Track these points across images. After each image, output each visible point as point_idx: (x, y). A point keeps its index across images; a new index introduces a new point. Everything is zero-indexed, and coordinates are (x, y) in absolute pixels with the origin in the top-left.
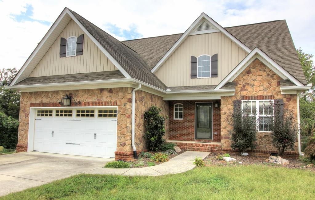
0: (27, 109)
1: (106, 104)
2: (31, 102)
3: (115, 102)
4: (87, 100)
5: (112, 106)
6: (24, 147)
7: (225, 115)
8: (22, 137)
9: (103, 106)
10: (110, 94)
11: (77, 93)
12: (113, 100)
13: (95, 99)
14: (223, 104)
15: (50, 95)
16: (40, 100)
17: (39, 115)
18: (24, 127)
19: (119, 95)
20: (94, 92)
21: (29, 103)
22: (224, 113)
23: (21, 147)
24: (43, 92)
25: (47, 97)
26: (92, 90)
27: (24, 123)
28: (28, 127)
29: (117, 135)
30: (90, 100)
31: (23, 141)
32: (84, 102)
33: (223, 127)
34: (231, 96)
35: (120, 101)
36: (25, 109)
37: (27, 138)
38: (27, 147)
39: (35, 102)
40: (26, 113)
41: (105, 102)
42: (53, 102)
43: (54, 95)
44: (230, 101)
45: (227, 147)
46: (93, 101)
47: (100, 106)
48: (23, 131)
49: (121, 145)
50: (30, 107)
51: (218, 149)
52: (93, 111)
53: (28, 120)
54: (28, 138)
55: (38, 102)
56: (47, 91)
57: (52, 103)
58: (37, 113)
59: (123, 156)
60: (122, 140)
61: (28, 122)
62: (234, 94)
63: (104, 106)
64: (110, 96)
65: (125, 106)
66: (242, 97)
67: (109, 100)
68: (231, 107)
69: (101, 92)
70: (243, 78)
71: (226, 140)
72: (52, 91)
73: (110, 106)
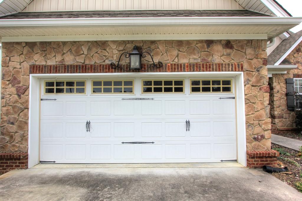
0: (21, 77)
1: (220, 67)
2: (32, 62)
3: (238, 65)
4: (176, 60)
5: (232, 71)
6: (19, 159)
7: (278, 94)
8: (11, 137)
9: (213, 70)
10: (229, 51)
11: (153, 47)
12: (235, 62)
13: (195, 58)
14: (275, 82)
15: (85, 50)
16: (59, 58)
17: (50, 91)
18: (16, 116)
19: (245, 53)
20: (193, 45)
21: (26, 65)
22: (277, 91)
23: (11, 159)
24: (64, 43)
25: (78, 53)
26: (188, 42)
27: (14, 107)
28: (26, 116)
29: (247, 122)
30: (184, 61)
31: (14, 146)
32: (171, 65)
33: (277, 106)
34: (284, 74)
35: (250, 64)
36: (15, 79)
37: (24, 138)
38: (26, 157)
39: (44, 63)
40: (20, 85)
41: (219, 64)
42: (93, 63)
43: (94, 50)
44: (282, 79)
45: (282, 127)
46: (192, 61)
47: (207, 71)
48: (12, 123)
49: (256, 139)
50: (31, 73)
51: (274, 129)
52: (180, 83)
53: (27, 101)
54: (27, 140)
55: (51, 62)
56: (75, 42)
57: (91, 66)
58: (43, 88)
59: (264, 159)
60: (257, 130)
61: (28, 105)
62: (286, 72)
63: (216, 71)
64: (229, 55)
65: (258, 71)
66: (294, 75)
67: (227, 61)
68: (283, 85)
69: (208, 46)
70: (294, 55)
71: (280, 119)
72: (88, 42)
73: (229, 71)
